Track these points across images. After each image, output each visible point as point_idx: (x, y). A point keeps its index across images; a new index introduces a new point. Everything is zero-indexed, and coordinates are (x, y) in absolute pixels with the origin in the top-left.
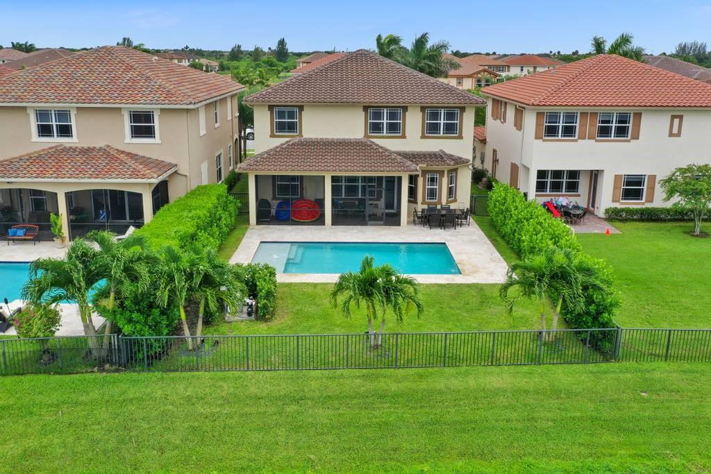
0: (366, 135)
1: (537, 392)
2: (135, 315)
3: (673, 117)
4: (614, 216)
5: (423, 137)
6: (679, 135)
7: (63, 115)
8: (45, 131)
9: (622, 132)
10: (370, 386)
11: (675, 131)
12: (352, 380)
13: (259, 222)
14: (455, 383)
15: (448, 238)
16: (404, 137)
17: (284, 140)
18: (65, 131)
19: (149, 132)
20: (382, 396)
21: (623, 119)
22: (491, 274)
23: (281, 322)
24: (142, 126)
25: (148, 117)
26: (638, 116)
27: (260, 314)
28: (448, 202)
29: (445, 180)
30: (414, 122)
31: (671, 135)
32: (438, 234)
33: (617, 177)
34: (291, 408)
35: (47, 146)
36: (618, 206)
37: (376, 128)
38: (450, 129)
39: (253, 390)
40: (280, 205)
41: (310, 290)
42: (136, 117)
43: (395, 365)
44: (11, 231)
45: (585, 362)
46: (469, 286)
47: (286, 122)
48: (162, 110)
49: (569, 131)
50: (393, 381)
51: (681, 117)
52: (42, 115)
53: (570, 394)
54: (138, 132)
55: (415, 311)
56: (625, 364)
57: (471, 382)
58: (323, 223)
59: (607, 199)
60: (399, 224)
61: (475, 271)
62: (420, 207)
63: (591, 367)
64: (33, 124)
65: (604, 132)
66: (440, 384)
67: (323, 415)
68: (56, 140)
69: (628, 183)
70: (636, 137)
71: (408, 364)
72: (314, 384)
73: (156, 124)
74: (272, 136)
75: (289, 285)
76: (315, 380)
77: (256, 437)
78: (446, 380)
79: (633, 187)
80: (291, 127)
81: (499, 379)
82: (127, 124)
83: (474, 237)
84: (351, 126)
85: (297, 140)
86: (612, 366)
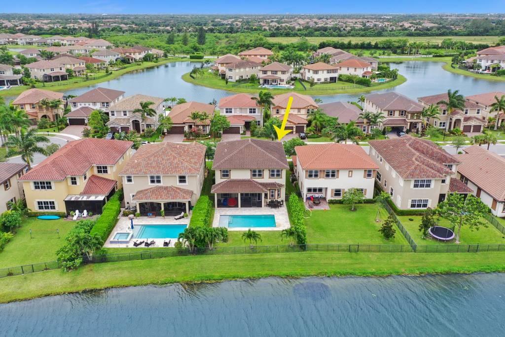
0: (251, 178)
1: (286, 258)
2: (199, 243)
3: (349, 171)
4: (332, 202)
5: (269, 178)
6: (351, 177)
7: (158, 177)
8: (153, 182)
9: (333, 176)
10: (250, 257)
11: (350, 175)
12: (247, 256)
13: (218, 207)
14: (269, 256)
15: (276, 213)
16: (263, 178)
17: (225, 180)
18: (159, 181)
19: (184, 181)
20: (253, 260)
21: (333, 172)
22: (284, 227)
23: (230, 242)
24: (182, 179)
25: (184, 177)
26: (338, 171)
27: (225, 240)
28: (278, 198)
29: (276, 192)
30: (266, 173)
31: (349, 176)
32: (273, 211)
33: (332, 190)
34: (234, 262)
35: (154, 186)
36: (333, 199)
37: (255, 175)
38: (278, 175)
39: (226, 258)
40: (224, 200)
41: (235, 233)
42: (180, 177)
43: (256, 253)
44: (148, 214)
45: (299, 252)
46: (277, 231)
47: (226, 174)
48: (188, 176)
49: (316, 176)
50: (256, 256)
51: (352, 171)
52: (152, 177)
53: (293, 258)
54: (181, 181)
55: (260, 241)
56: (308, 252)
57: (272, 256)
58: (238, 207)
59: (329, 197)
60: (261, 207)
61: (280, 226)
62: (269, 200)
63: (300, 253)
64: (149, 180)
65: (328, 176)
66: (265, 257)
67: (241, 263)
68: (156, 184)
69: (336, 191)
70: (338, 177)
71: (259, 253)
72: (239, 257)
73: (187, 179)
74: (221, 178)
75: (230, 231)
76: (239, 256)
77: (228, 268)
78: (267, 256)
79: (337, 193)
80: (227, 175)
81: (278, 256)
82: (178, 179)
83: (284, 212)
84: (246, 175)
85: (229, 180)
86: (305, 252)
